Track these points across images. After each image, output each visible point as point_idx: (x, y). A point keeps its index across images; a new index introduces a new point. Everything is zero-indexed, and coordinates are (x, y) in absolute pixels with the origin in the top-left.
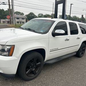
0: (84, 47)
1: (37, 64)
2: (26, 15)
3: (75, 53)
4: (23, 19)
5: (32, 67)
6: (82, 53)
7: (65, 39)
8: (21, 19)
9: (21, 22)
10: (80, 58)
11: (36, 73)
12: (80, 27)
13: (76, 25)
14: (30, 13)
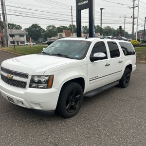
0: (128, 73)
1: (76, 97)
2: (25, 29)
3: (118, 83)
4: (21, 36)
5: (71, 101)
6: (126, 82)
7: (105, 64)
8: (18, 37)
9: (18, 42)
10: (124, 89)
11: (76, 109)
12: (122, 47)
13: (116, 44)
14: (33, 25)
